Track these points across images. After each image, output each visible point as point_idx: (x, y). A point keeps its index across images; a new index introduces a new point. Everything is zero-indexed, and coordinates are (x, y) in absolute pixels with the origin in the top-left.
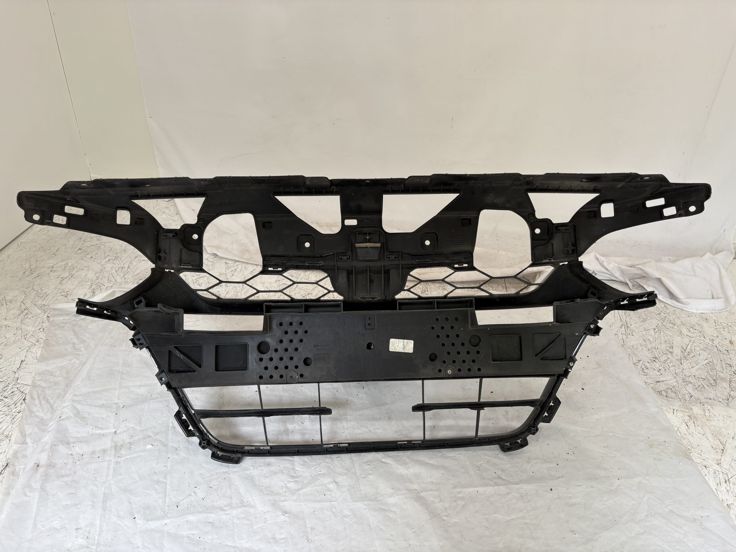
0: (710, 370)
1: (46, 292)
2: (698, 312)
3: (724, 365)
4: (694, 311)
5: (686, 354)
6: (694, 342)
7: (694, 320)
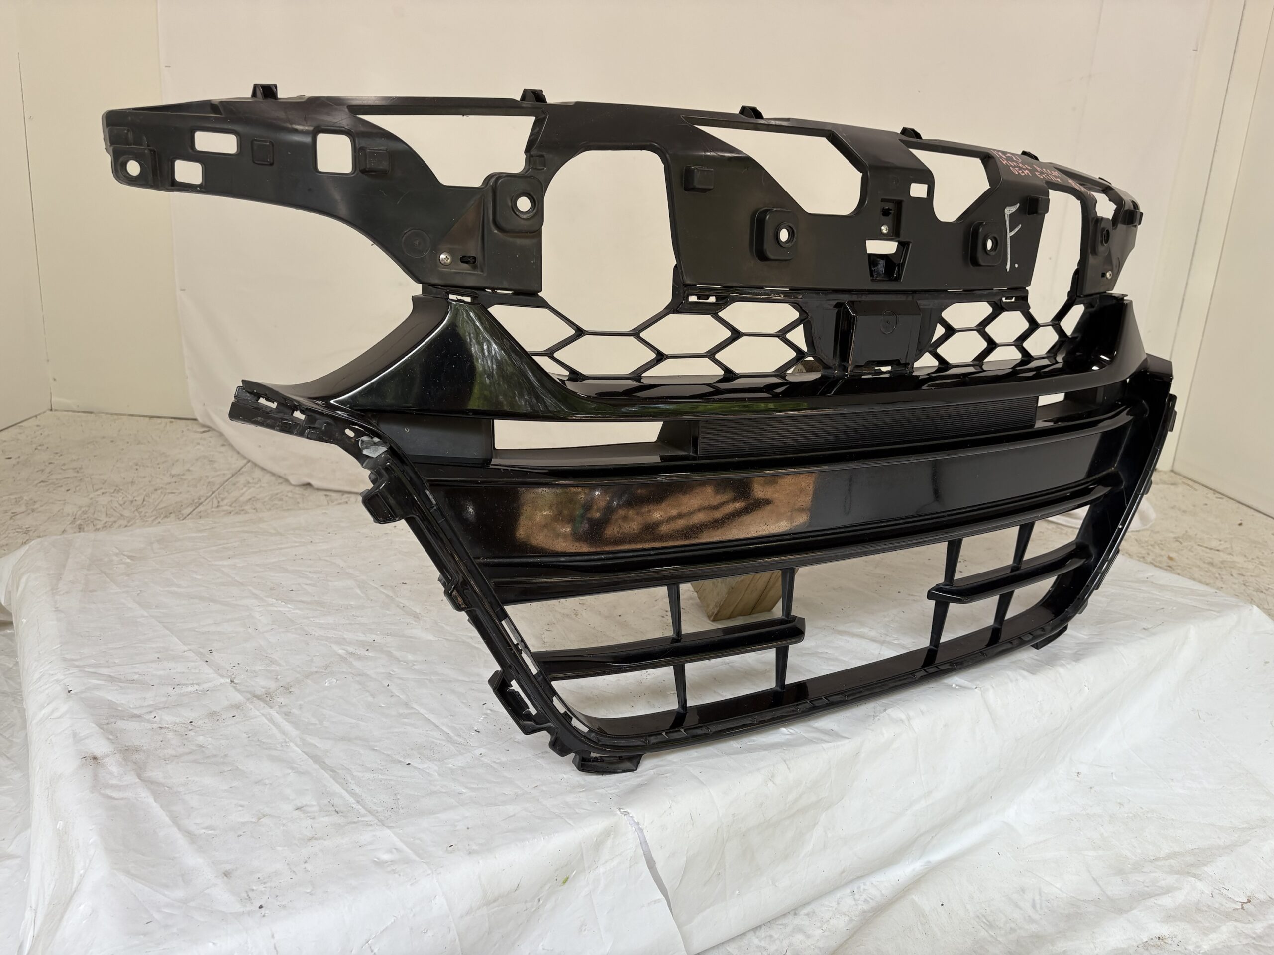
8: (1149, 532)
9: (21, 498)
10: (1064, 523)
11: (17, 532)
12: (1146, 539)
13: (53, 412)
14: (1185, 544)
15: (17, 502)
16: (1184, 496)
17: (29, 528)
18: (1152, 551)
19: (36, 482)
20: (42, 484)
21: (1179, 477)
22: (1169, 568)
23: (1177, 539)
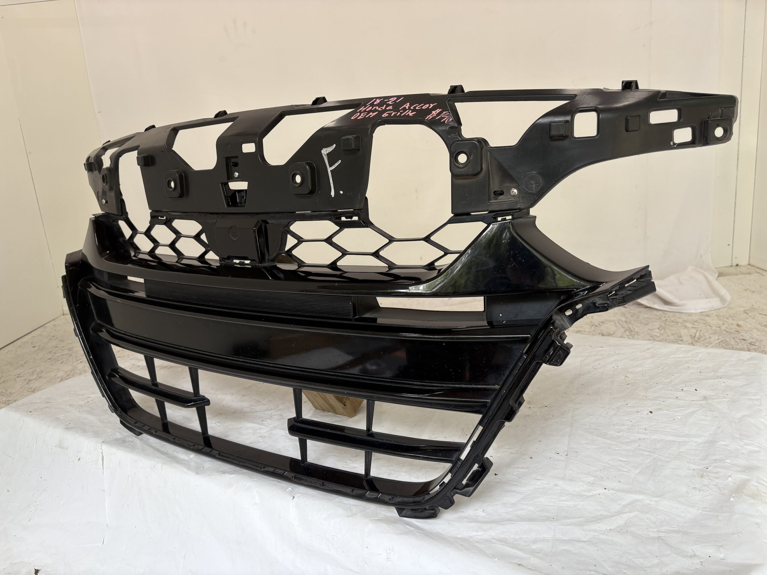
0: (725, 346)
1: (11, 392)
2: (698, 311)
3: (738, 341)
4: (694, 312)
5: (696, 339)
6: (701, 331)
7: (695, 318)
8: (726, 309)
9: (36, 370)
10: (668, 310)
11: (29, 391)
12: (724, 314)
13: (65, 316)
14: (750, 314)
15: (33, 373)
16: (755, 281)
17: (36, 388)
18: (727, 322)
19: (46, 360)
20: (49, 360)
21: (753, 268)
22: (736, 332)
23: (745, 312)
